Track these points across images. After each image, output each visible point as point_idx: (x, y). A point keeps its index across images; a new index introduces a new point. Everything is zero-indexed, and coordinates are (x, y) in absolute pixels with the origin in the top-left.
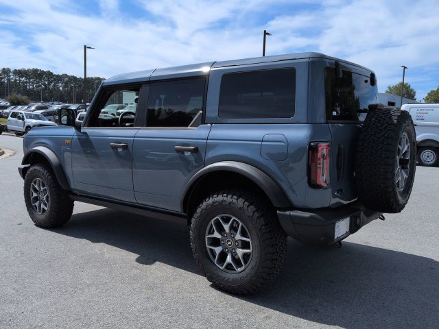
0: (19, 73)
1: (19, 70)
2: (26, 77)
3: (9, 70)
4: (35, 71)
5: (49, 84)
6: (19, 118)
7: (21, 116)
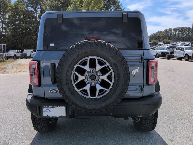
0: (176, 30)
1: (176, 29)
2: (179, 31)
3: (171, 29)
4: (183, 28)
5: (189, 33)
6: (154, 50)
7: (155, 49)
